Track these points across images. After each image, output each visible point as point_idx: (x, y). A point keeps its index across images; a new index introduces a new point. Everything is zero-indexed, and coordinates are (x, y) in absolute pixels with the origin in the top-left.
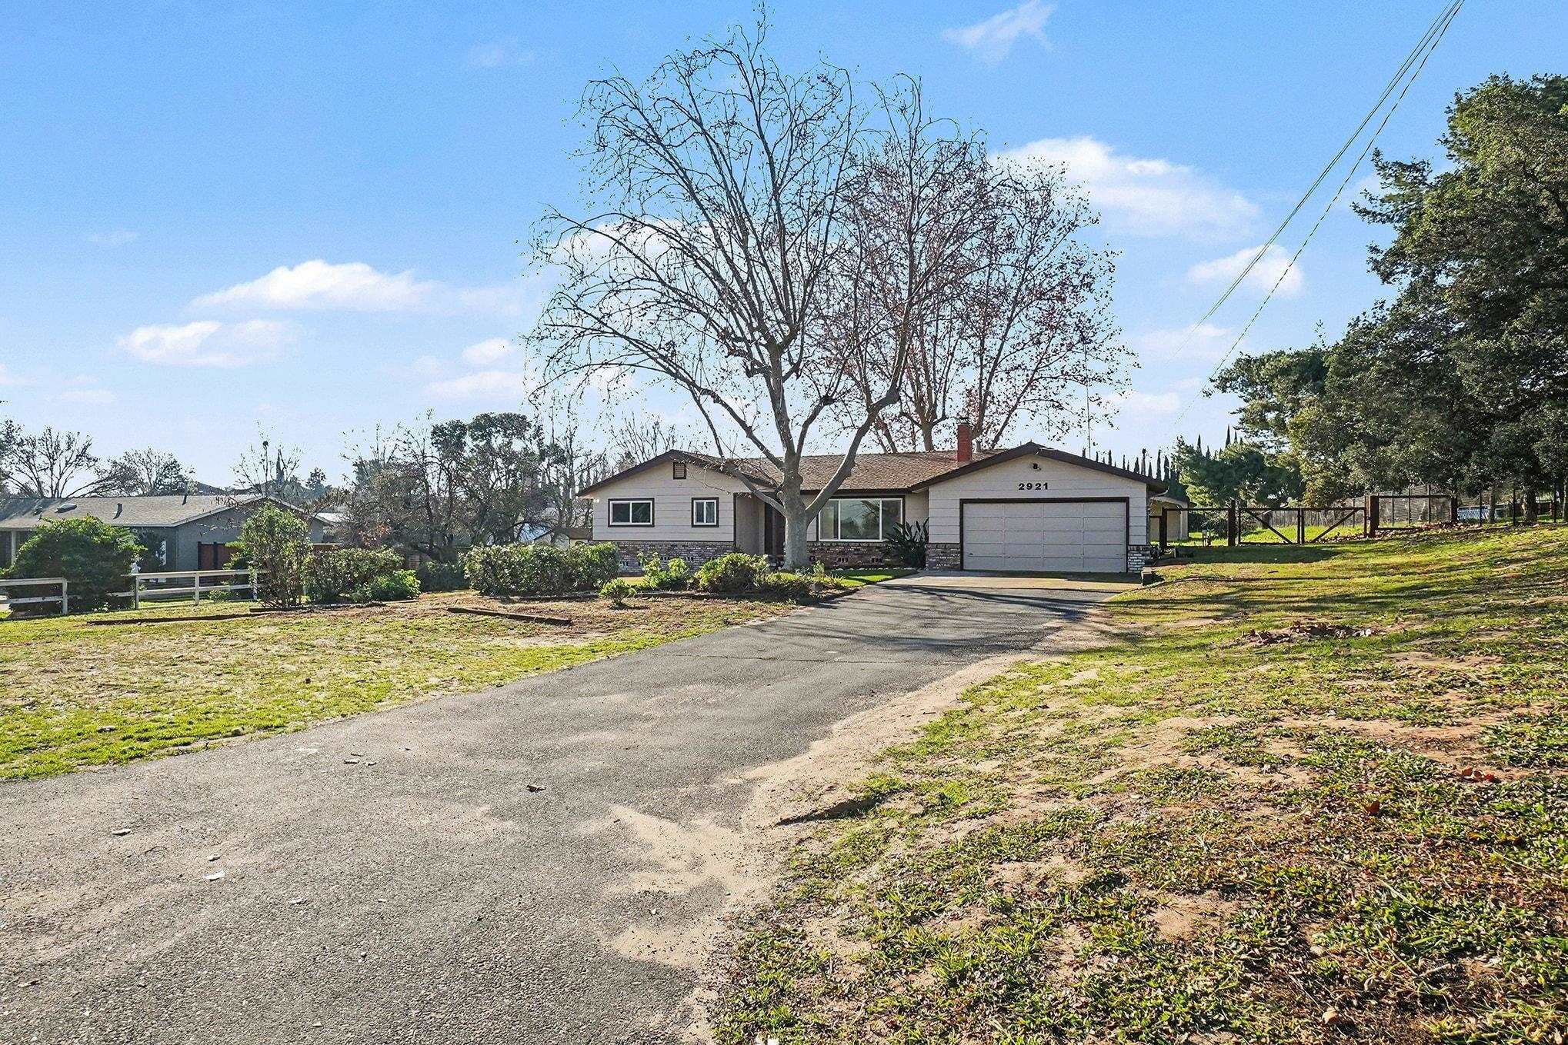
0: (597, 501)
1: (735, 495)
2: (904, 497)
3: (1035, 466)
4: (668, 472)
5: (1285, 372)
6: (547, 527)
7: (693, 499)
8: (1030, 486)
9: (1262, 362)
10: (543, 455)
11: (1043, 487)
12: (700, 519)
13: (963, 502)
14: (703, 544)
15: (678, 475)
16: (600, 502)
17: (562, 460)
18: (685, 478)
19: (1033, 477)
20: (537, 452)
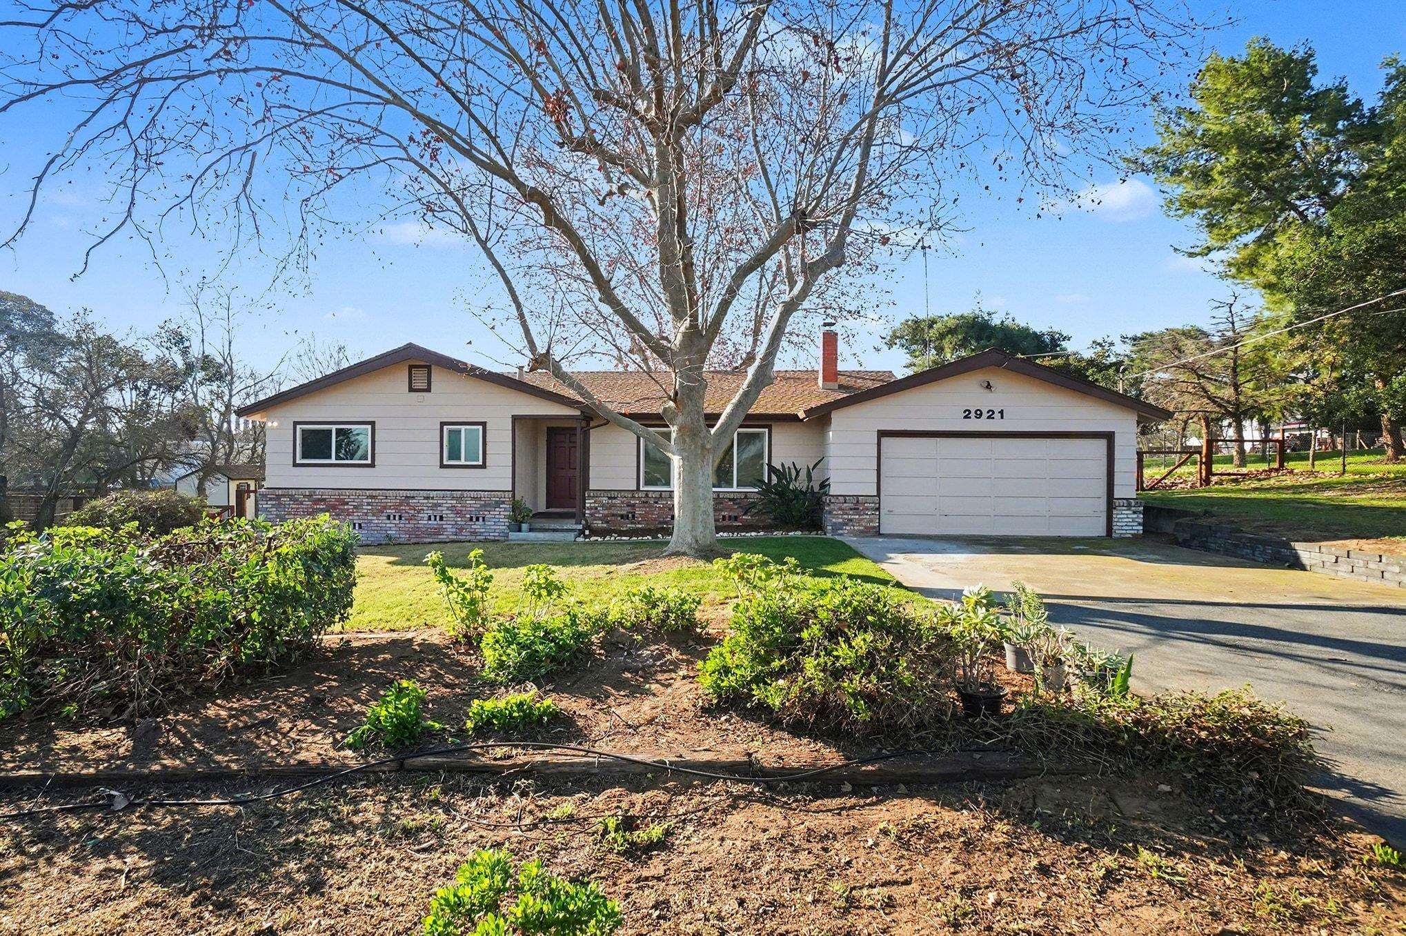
0: (272, 424)
1: (515, 419)
2: (770, 427)
3: (989, 387)
4: (400, 380)
5: (952, 331)
6: (190, 465)
7: (443, 424)
8: (979, 414)
9: (932, 323)
10: (190, 368)
11: (997, 415)
12: (455, 454)
13: (882, 434)
14: (459, 495)
15: (416, 385)
16: (278, 426)
17: (218, 376)
18: (428, 390)
19: (985, 401)
20: (180, 365)
